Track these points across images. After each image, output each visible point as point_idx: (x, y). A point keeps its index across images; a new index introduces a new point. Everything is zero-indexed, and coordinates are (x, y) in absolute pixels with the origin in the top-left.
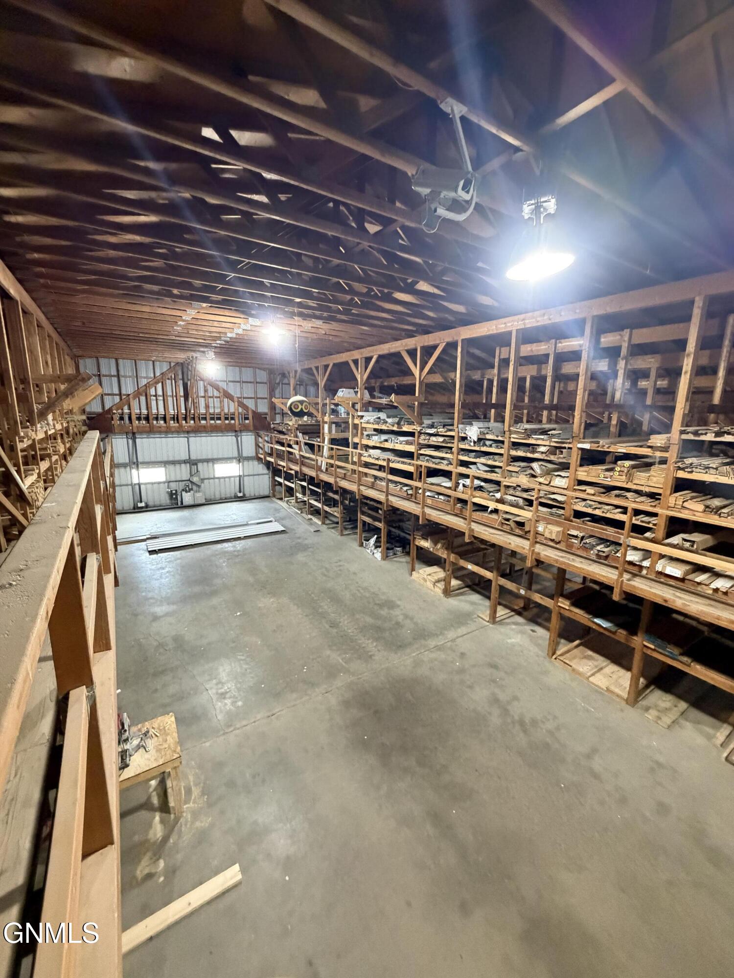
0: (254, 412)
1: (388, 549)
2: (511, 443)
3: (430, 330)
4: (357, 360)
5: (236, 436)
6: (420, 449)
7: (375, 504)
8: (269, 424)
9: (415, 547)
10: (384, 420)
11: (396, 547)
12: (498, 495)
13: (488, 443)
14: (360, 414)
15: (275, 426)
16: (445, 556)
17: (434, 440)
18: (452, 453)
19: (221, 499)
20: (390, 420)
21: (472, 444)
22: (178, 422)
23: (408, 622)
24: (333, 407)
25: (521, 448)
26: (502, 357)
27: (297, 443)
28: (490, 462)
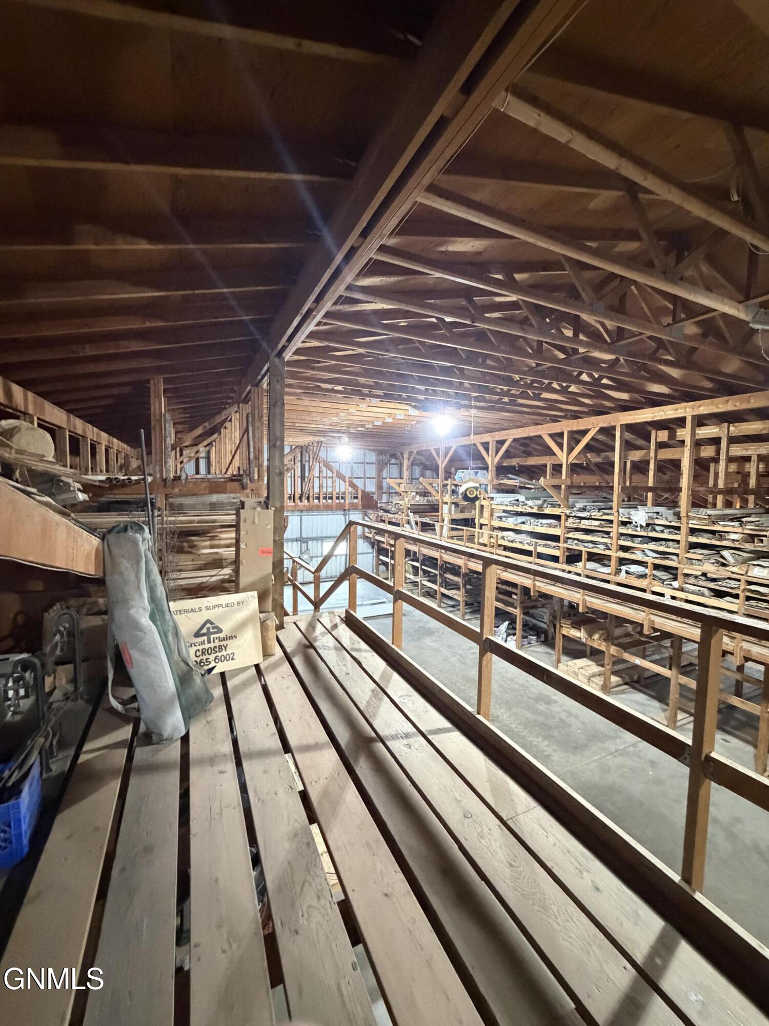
0: (363, 492)
1: (523, 637)
2: (688, 529)
3: (580, 415)
4: (488, 443)
5: (345, 515)
6: (568, 532)
7: (509, 589)
8: (377, 503)
9: (561, 637)
10: (523, 502)
11: (530, 635)
12: (676, 584)
13: (658, 528)
14: (491, 495)
15: (383, 505)
16: (603, 647)
17: (585, 524)
18: (611, 538)
19: (327, 578)
20: (530, 503)
21: (639, 529)
22: (294, 502)
23: (572, 720)
24: (453, 487)
25: (702, 534)
26: (659, 440)
27: (409, 523)
28: (661, 549)
